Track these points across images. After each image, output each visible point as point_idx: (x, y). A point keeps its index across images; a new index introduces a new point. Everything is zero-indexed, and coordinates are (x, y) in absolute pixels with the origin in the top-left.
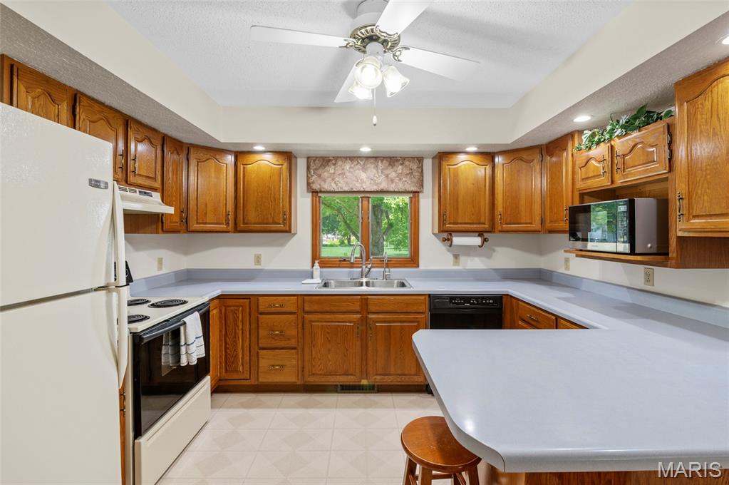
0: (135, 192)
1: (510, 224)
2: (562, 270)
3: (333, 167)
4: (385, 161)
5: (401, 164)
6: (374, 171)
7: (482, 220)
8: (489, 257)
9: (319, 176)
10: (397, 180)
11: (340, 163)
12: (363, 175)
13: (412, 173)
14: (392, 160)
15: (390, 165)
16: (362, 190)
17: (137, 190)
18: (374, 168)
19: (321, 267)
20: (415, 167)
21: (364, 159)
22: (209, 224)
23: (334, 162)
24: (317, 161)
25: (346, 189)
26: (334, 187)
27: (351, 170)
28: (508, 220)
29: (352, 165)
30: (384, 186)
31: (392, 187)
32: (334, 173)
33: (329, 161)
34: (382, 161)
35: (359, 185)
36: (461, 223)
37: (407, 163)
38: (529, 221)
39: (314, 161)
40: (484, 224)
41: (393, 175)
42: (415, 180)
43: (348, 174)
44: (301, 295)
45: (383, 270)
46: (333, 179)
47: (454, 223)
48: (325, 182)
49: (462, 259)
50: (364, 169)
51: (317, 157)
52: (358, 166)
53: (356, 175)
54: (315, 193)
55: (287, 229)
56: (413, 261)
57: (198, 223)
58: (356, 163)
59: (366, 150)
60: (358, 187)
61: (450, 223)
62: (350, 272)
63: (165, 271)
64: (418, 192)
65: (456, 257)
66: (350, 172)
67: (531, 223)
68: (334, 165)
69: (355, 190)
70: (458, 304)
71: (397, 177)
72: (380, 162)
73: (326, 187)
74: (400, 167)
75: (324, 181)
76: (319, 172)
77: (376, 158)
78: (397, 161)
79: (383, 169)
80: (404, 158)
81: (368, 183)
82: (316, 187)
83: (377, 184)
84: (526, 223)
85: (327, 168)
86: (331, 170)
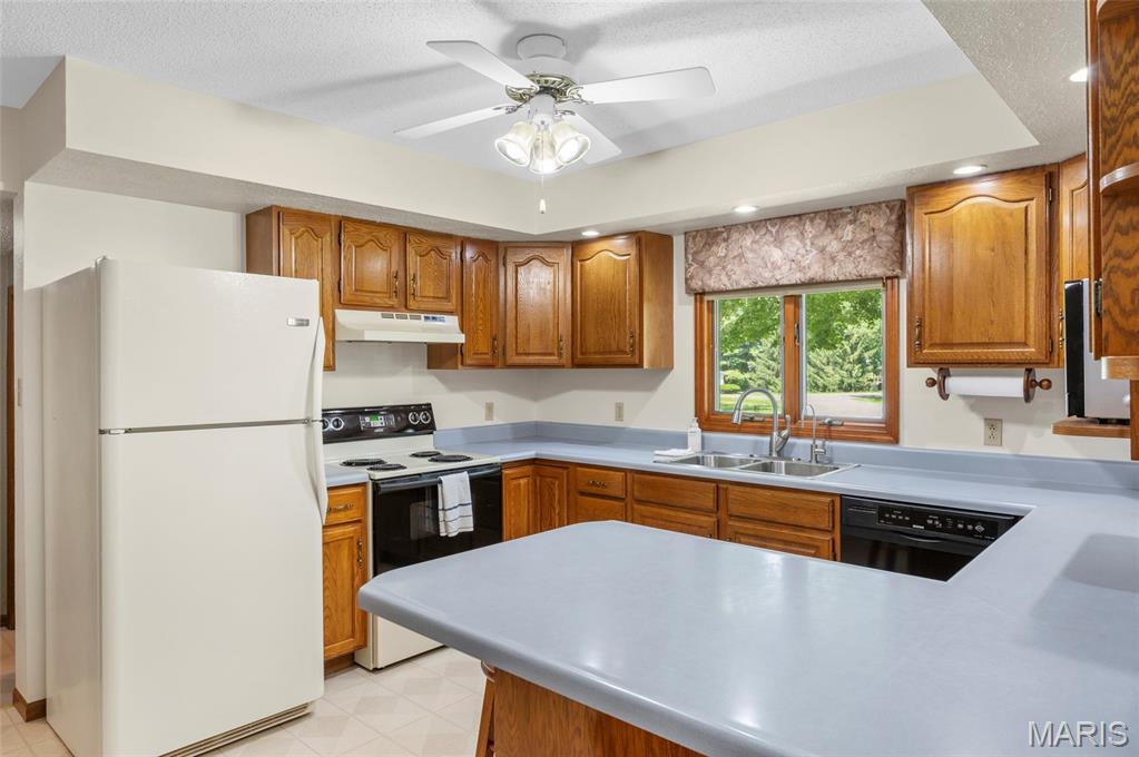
0: (419, 318)
3: (724, 245)
4: (818, 221)
5: (851, 222)
6: (798, 243)
9: (702, 264)
10: (841, 256)
11: (735, 236)
12: (777, 255)
13: (874, 237)
14: (831, 215)
15: (828, 226)
16: (773, 282)
17: (423, 316)
18: (797, 236)
19: (703, 430)
20: (881, 223)
21: (778, 222)
22: (533, 354)
23: (725, 235)
24: (698, 239)
25: (746, 284)
26: (725, 283)
27: (755, 246)
29: (757, 237)
30: (815, 271)
31: (833, 272)
32: (725, 257)
33: (719, 233)
34: (812, 221)
35: (767, 275)
37: (864, 217)
39: (694, 238)
40: (1025, 344)
41: (834, 246)
42: (882, 252)
43: (749, 255)
44: (631, 471)
45: (810, 442)
46: (724, 268)
48: (711, 275)
49: (1010, 430)
50: (779, 242)
51: (697, 231)
52: (768, 237)
53: (762, 254)
54: (699, 295)
55: (637, 361)
56: (890, 430)
57: (517, 354)
58: (763, 231)
59: (745, 209)
60: (767, 277)
61: (933, 345)
62: (756, 442)
63: (497, 421)
64: (897, 277)
65: (993, 424)
66: (752, 251)
68: (725, 240)
69: (760, 284)
70: (896, 522)
71: (843, 249)
72: (808, 223)
73: (713, 283)
74: (850, 228)
75: (710, 272)
76: (701, 257)
77: (800, 216)
78: (843, 215)
79: (815, 237)
80: (856, 209)
81: (785, 269)
82: (697, 284)
83: (802, 269)
85: (714, 248)
86: (721, 250)
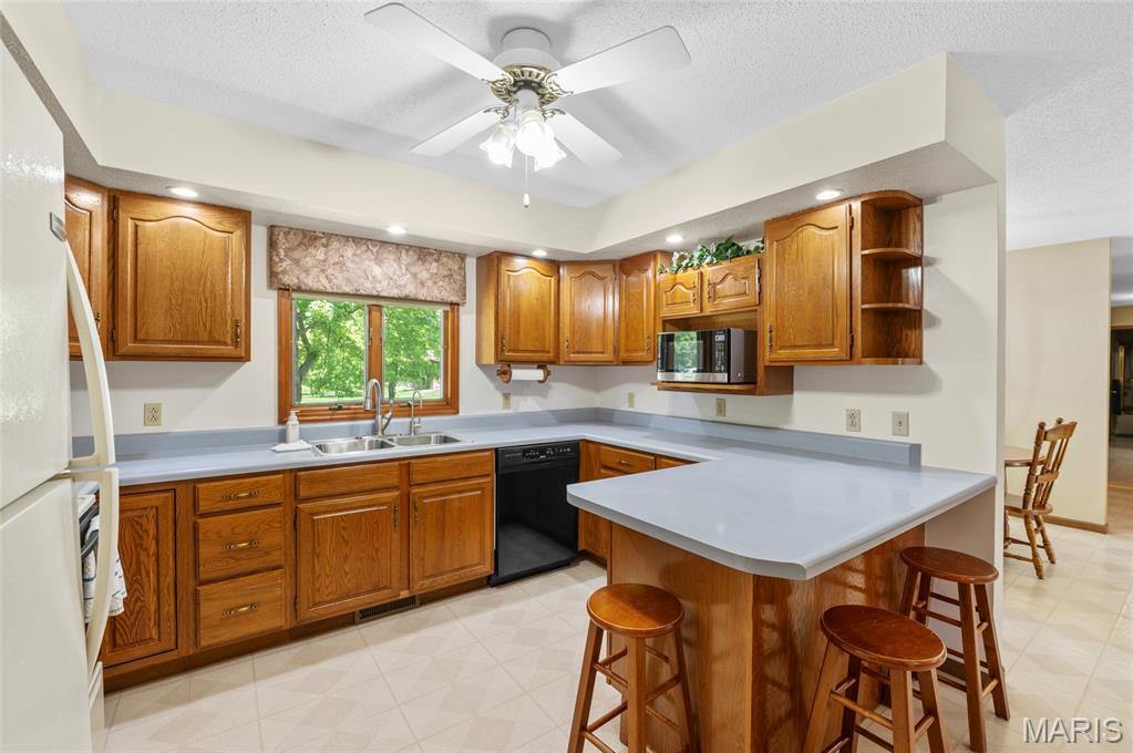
1: (579, 353)
2: (626, 408)
3: (323, 249)
4: (411, 253)
5: (437, 261)
6: (395, 265)
7: (547, 349)
8: (545, 396)
9: (296, 262)
10: (430, 283)
11: (335, 244)
12: (377, 271)
13: (451, 276)
14: (422, 251)
15: (419, 259)
16: (375, 293)
18: (394, 260)
19: (301, 422)
20: (456, 267)
21: (379, 244)
23: (324, 241)
24: (291, 236)
25: (347, 289)
26: (324, 284)
27: (357, 259)
28: (577, 348)
29: (358, 252)
30: (410, 290)
31: (422, 294)
32: (325, 261)
33: (316, 238)
34: (407, 251)
35: (369, 285)
36: (523, 351)
37: (445, 260)
38: (600, 350)
39: (287, 234)
40: (548, 352)
41: (424, 275)
42: (456, 286)
43: (349, 265)
44: (291, 470)
45: (408, 420)
46: (323, 271)
47: (514, 351)
48: (308, 275)
49: (513, 399)
50: (379, 261)
51: (291, 229)
52: (369, 254)
53: (363, 268)
54: (285, 290)
55: (243, 354)
56: (450, 404)
58: (364, 248)
59: (396, 231)
60: (367, 287)
61: (509, 351)
62: (352, 427)
64: (458, 304)
65: (506, 396)
66: (353, 261)
67: (603, 353)
68: (326, 246)
69: (362, 292)
70: (532, 457)
71: (430, 279)
72: (404, 252)
73: (310, 281)
74: (435, 264)
75: (307, 271)
76: (297, 254)
77: (398, 245)
78: (432, 254)
79: (409, 264)
80: (440, 253)
81: (385, 283)
82: (289, 280)
83: (399, 287)
84: (598, 353)
85: (311, 250)
86: (320, 254)
